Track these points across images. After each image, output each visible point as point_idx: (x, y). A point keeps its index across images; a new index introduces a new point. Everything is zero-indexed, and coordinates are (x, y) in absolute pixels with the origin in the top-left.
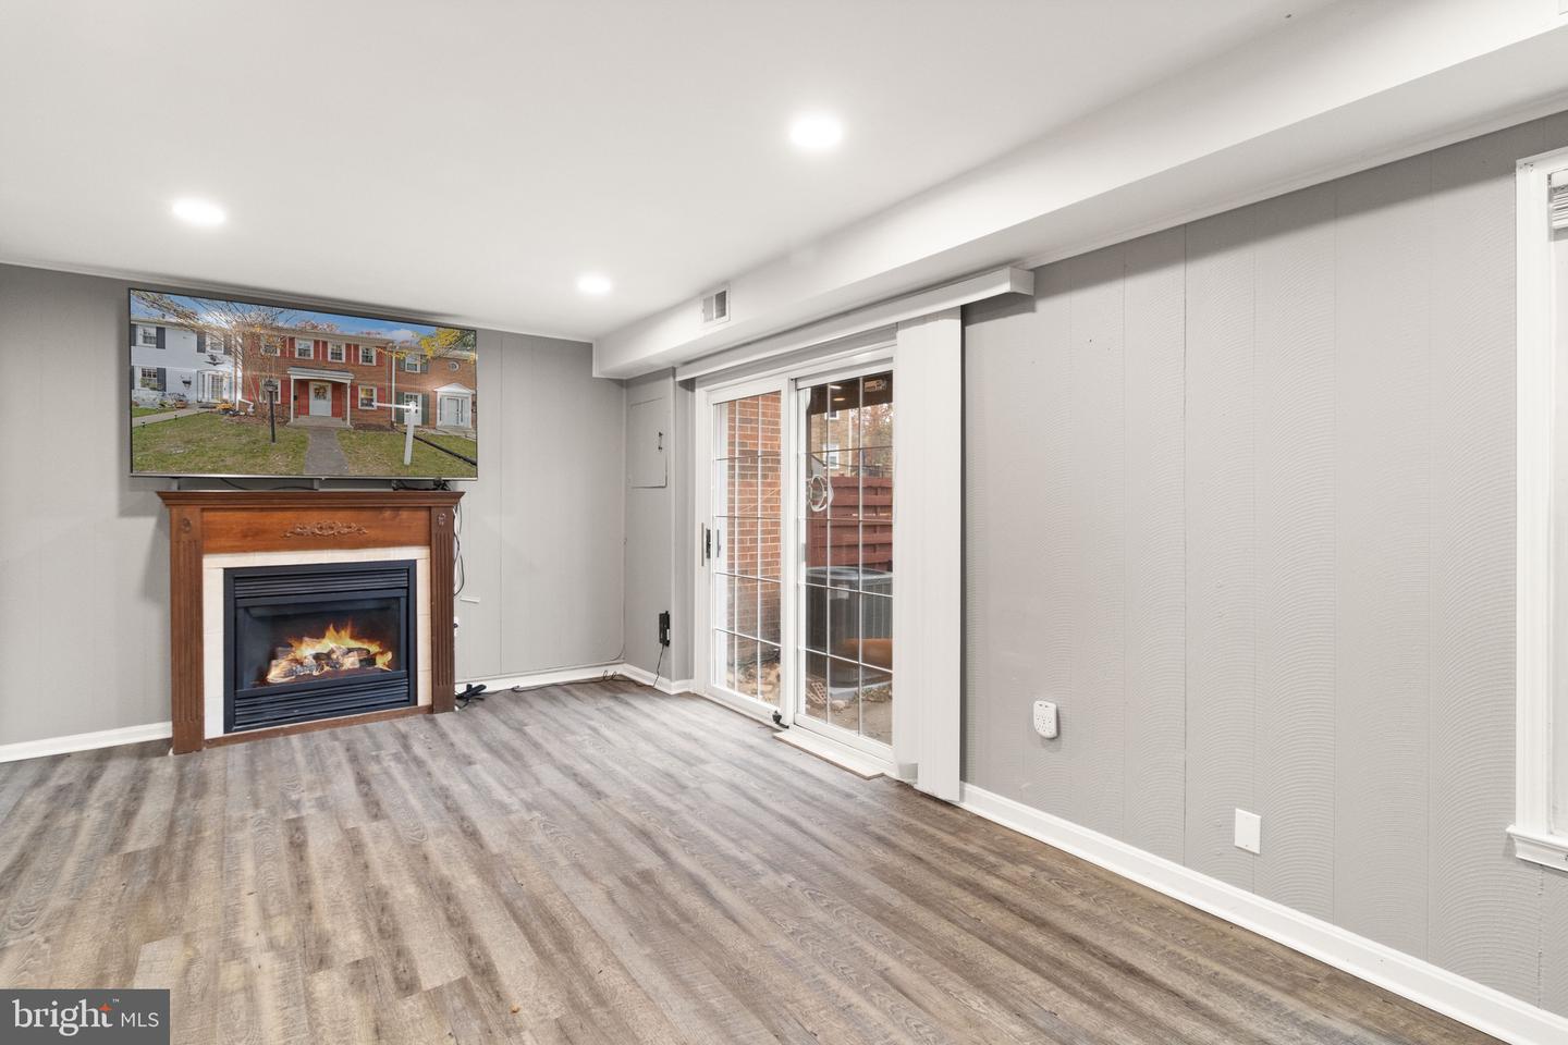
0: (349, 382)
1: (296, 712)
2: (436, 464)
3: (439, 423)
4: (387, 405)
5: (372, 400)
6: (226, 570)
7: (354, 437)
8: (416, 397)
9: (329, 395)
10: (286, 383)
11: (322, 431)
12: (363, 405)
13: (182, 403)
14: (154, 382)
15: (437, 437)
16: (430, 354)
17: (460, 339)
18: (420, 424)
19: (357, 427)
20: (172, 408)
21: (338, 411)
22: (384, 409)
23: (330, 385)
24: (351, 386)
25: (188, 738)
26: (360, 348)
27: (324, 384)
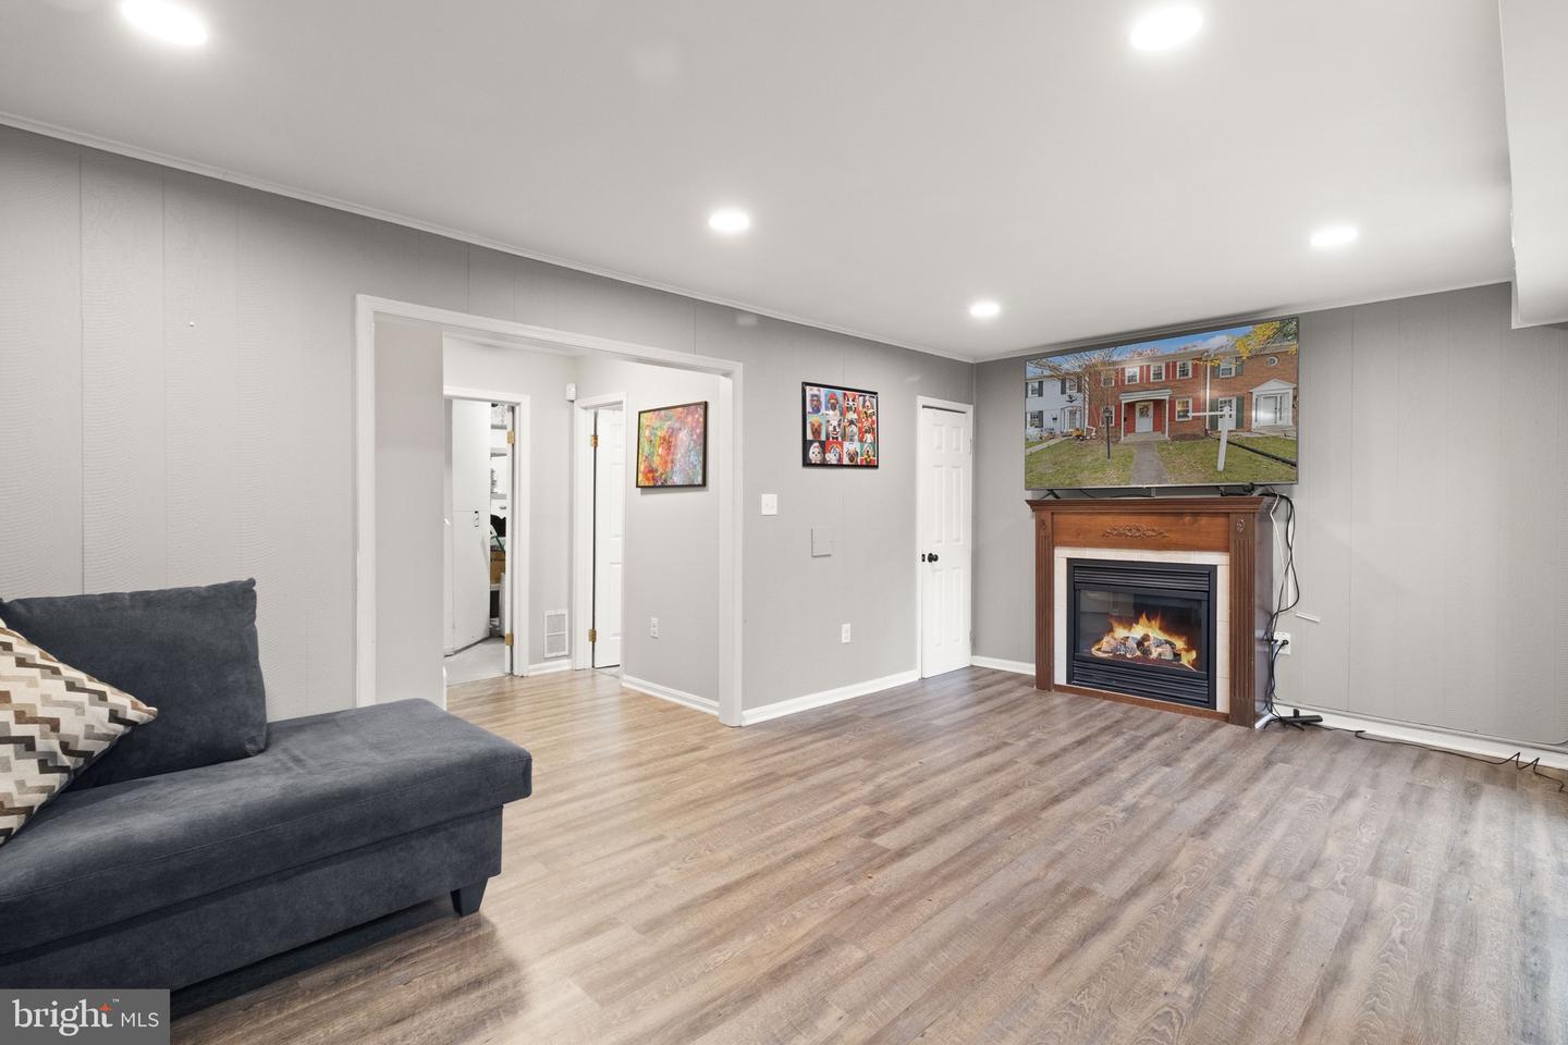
0: (1167, 398)
1: (1114, 683)
2: (1250, 468)
3: (1254, 425)
4: (1202, 414)
5: (1188, 411)
6: (1068, 559)
7: (1171, 448)
8: (1230, 401)
9: (1151, 413)
10: (1118, 408)
11: (1145, 445)
12: (1179, 417)
13: (1052, 436)
14: (1037, 421)
15: (1252, 440)
16: (1245, 356)
17: (1280, 330)
18: (1234, 428)
19: (1174, 438)
20: (1046, 440)
21: (1158, 426)
22: (1198, 418)
23: (1152, 403)
24: (1170, 402)
25: (1044, 680)
26: (1178, 364)
27: (1146, 403)
